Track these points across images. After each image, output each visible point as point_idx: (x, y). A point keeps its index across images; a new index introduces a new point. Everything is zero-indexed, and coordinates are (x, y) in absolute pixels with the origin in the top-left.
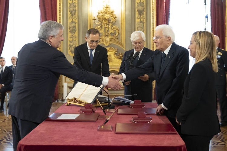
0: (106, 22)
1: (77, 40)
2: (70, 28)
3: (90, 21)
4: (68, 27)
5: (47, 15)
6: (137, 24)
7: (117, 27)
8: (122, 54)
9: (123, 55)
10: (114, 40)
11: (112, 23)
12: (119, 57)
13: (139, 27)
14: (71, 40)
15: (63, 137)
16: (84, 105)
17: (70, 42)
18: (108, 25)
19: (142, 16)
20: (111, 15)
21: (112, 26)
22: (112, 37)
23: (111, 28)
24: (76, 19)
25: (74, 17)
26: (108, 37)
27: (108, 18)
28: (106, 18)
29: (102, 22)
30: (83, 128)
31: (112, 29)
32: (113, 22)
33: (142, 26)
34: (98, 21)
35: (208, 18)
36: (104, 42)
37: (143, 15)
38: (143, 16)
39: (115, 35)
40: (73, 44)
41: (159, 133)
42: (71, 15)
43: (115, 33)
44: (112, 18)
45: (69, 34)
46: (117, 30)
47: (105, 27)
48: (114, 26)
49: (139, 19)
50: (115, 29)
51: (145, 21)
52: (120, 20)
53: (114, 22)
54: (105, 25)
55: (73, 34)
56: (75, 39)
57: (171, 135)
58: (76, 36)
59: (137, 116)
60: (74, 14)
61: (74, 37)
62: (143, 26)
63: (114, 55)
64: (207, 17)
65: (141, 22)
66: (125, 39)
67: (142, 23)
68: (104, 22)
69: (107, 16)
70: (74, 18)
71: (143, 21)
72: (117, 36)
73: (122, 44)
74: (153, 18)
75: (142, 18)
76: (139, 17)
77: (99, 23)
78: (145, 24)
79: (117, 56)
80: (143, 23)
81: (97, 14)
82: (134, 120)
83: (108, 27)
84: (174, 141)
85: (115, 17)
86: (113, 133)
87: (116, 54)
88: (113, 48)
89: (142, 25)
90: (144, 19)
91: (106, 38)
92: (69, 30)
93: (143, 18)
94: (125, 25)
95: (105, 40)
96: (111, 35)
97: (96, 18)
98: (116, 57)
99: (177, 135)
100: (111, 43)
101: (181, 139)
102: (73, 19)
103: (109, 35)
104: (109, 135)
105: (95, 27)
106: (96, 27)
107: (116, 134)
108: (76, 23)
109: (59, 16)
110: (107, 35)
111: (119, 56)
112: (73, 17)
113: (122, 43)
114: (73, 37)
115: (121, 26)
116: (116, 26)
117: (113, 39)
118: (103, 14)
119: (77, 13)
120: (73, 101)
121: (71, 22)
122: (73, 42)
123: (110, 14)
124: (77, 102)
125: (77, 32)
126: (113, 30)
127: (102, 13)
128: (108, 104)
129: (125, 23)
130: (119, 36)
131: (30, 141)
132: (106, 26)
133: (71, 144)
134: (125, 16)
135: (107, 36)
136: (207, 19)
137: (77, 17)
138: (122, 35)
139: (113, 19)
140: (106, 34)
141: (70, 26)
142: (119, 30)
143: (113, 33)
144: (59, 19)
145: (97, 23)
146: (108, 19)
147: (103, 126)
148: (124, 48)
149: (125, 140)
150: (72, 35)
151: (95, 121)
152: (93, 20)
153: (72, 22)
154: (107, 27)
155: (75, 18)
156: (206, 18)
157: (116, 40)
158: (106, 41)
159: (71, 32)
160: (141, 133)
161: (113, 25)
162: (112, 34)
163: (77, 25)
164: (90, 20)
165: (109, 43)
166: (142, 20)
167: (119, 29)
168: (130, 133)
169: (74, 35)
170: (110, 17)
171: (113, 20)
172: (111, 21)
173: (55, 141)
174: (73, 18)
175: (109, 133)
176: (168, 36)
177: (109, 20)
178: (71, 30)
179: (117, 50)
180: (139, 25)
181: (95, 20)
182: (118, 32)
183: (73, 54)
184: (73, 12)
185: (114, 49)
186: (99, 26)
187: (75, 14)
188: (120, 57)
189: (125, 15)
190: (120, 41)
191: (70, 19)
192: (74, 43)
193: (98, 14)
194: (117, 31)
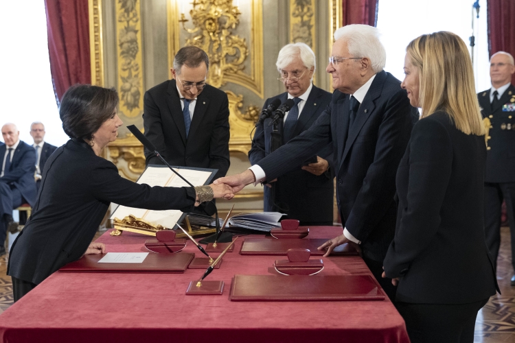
0: (212, 28)
1: (141, 75)
2: (121, 45)
3: (173, 25)
4: (118, 43)
5: (63, 12)
6: (294, 29)
7: (242, 40)
8: (254, 109)
9: (258, 110)
10: (236, 73)
11: (228, 28)
12: (248, 117)
13: (299, 37)
14: (126, 74)
15: (99, 310)
16: (154, 234)
17: (124, 80)
18: (218, 33)
19: (305, 10)
20: (227, 9)
21: (228, 37)
22: (230, 65)
23: (227, 43)
24: (137, 21)
25: (131, 15)
26: (219, 66)
27: (219, 16)
28: (214, 18)
29: (203, 26)
30: (149, 287)
31: (230, 44)
32: (230, 27)
33: (306, 35)
34: (194, 26)
35: (480, 9)
36: (210, 77)
37: (309, 6)
38: (309, 9)
39: (236, 60)
40: (132, 86)
41: (341, 298)
42: (123, 10)
43: (236, 56)
44: (229, 15)
45: (121, 61)
46: (241, 46)
47: (211, 40)
48: (233, 37)
49: (297, 16)
50: (236, 45)
51: (313, 22)
52: (249, 20)
53: (234, 26)
54: (211, 34)
55: (131, 60)
56: (136, 73)
57: (371, 303)
58: (137, 65)
59: (286, 258)
60: (130, 9)
61: (132, 67)
62: (310, 34)
63: (236, 111)
64: (477, 6)
65: (303, 24)
66: (262, 69)
67: (305, 28)
68: (208, 26)
69: (215, 12)
70: (131, 19)
71: (310, 20)
72: (241, 64)
73: (256, 83)
74: (335, 14)
75: (305, 14)
76: (297, 12)
77: (197, 29)
78: (313, 31)
79: (242, 113)
80: (310, 27)
81: (191, 7)
82: (277, 267)
83: (218, 39)
84: (376, 317)
85: (237, 14)
86: (224, 298)
87: (240, 109)
88: (232, 93)
89: (307, 32)
90: (311, 16)
91: (215, 68)
92: (119, 50)
93: (308, 14)
94: (261, 34)
95: (211, 74)
96: (227, 60)
97: (188, 16)
98: (239, 117)
99: (387, 301)
100: (226, 80)
101: (395, 311)
102: (128, 22)
103: (221, 61)
104: (215, 304)
105: (187, 40)
106: (189, 41)
107: (232, 301)
108: (136, 32)
109: (95, 14)
110: (217, 60)
111: (248, 113)
112: (128, 15)
113: (254, 81)
114: (130, 69)
115: (252, 35)
116: (239, 37)
117: (232, 71)
118: (206, 5)
119: (138, 7)
120: (127, 223)
121: (126, 28)
122: (130, 81)
123: (224, 6)
124: (139, 225)
125: (139, 55)
126: (231, 46)
127: (202, 2)
128: (214, 230)
129: (261, 28)
130: (246, 63)
131: (18, 319)
132: (213, 38)
133: (120, 325)
134: (261, 10)
135: (215, 62)
136: (478, 11)
137: (139, 16)
138: (254, 59)
139: (232, 17)
140: (213, 59)
141: (123, 40)
142: (246, 48)
143: (232, 54)
144: (95, 23)
145: (189, 30)
146: (219, 19)
147: (199, 283)
148: (260, 92)
149: (253, 314)
150: (129, 64)
151: (181, 272)
152: (181, 23)
153: (128, 29)
154: (215, 41)
155: (135, 19)
156: (475, 10)
157: (240, 72)
158: (214, 76)
159: (125, 55)
160: (293, 298)
161: (231, 34)
162: (230, 58)
163: (139, 36)
164: (173, 22)
165: (223, 82)
166: (306, 18)
167: (248, 43)
168: (268, 298)
169: (132, 63)
170: (225, 14)
171: (230, 20)
172: (225, 23)
173: (79, 317)
174: (128, 19)
175: (216, 298)
176: (363, 57)
177: (220, 22)
178: (125, 50)
179: (243, 98)
180: (298, 31)
181: (186, 23)
182: (245, 53)
183: (131, 111)
184: (129, 4)
185: (235, 96)
186: (196, 39)
187: (133, 8)
188: (251, 116)
189: (261, 6)
190: (250, 75)
191: (120, 21)
192: (133, 84)
193: (192, 5)
194: (242, 50)
